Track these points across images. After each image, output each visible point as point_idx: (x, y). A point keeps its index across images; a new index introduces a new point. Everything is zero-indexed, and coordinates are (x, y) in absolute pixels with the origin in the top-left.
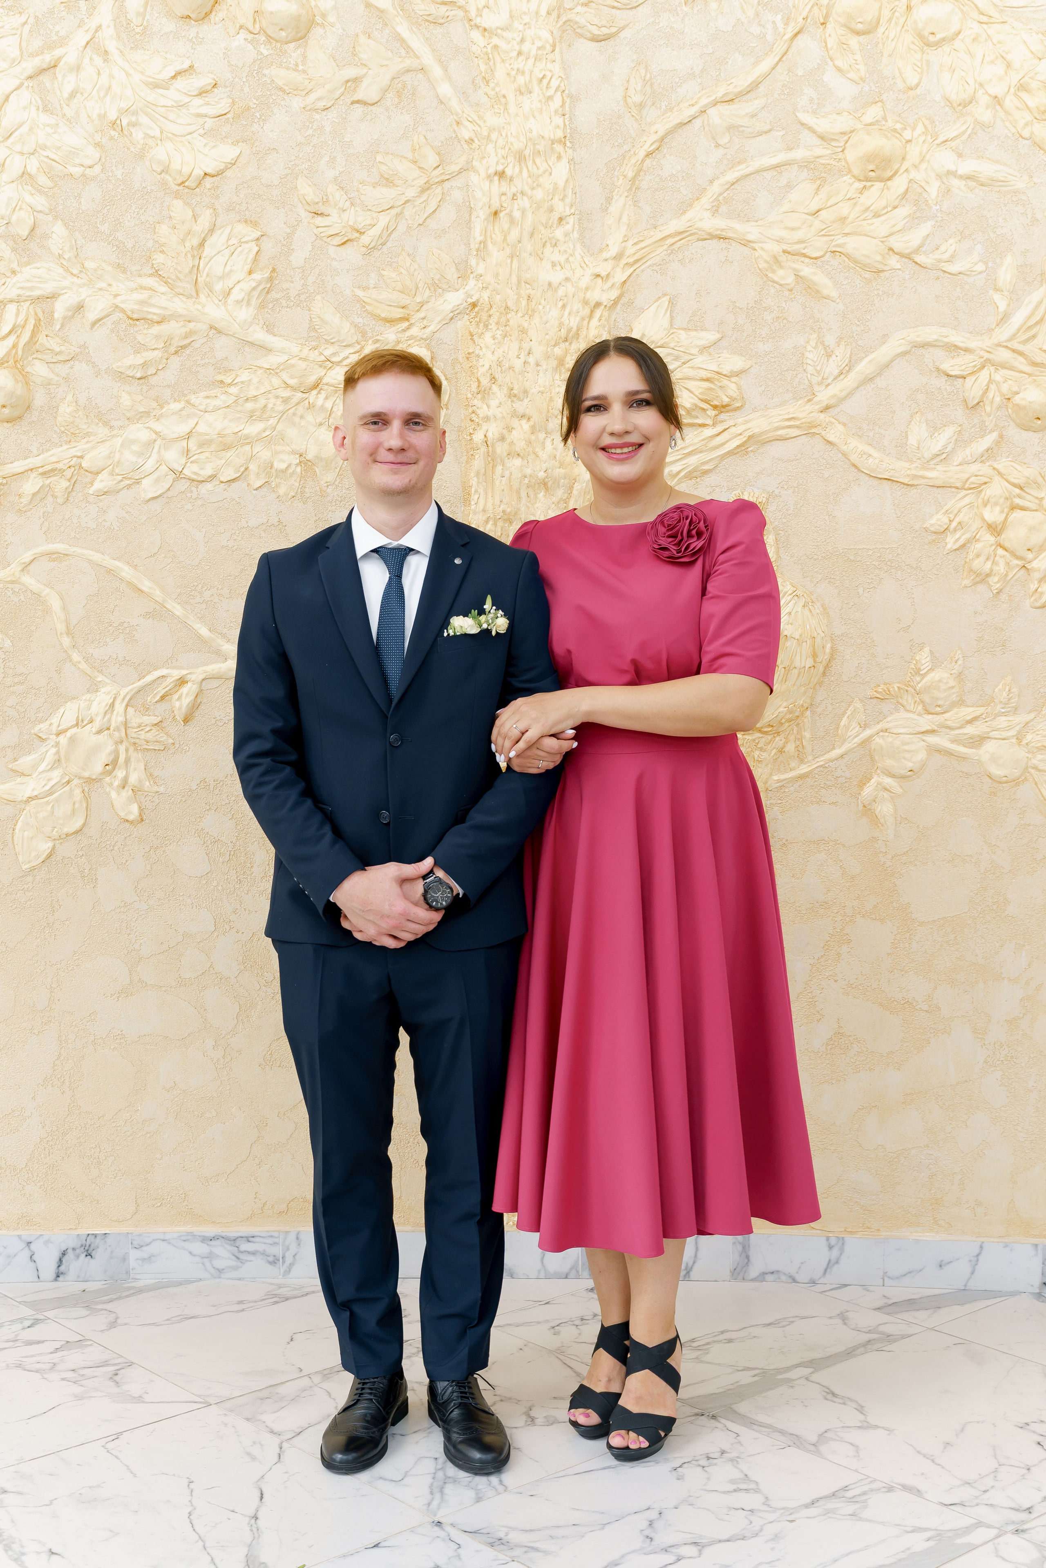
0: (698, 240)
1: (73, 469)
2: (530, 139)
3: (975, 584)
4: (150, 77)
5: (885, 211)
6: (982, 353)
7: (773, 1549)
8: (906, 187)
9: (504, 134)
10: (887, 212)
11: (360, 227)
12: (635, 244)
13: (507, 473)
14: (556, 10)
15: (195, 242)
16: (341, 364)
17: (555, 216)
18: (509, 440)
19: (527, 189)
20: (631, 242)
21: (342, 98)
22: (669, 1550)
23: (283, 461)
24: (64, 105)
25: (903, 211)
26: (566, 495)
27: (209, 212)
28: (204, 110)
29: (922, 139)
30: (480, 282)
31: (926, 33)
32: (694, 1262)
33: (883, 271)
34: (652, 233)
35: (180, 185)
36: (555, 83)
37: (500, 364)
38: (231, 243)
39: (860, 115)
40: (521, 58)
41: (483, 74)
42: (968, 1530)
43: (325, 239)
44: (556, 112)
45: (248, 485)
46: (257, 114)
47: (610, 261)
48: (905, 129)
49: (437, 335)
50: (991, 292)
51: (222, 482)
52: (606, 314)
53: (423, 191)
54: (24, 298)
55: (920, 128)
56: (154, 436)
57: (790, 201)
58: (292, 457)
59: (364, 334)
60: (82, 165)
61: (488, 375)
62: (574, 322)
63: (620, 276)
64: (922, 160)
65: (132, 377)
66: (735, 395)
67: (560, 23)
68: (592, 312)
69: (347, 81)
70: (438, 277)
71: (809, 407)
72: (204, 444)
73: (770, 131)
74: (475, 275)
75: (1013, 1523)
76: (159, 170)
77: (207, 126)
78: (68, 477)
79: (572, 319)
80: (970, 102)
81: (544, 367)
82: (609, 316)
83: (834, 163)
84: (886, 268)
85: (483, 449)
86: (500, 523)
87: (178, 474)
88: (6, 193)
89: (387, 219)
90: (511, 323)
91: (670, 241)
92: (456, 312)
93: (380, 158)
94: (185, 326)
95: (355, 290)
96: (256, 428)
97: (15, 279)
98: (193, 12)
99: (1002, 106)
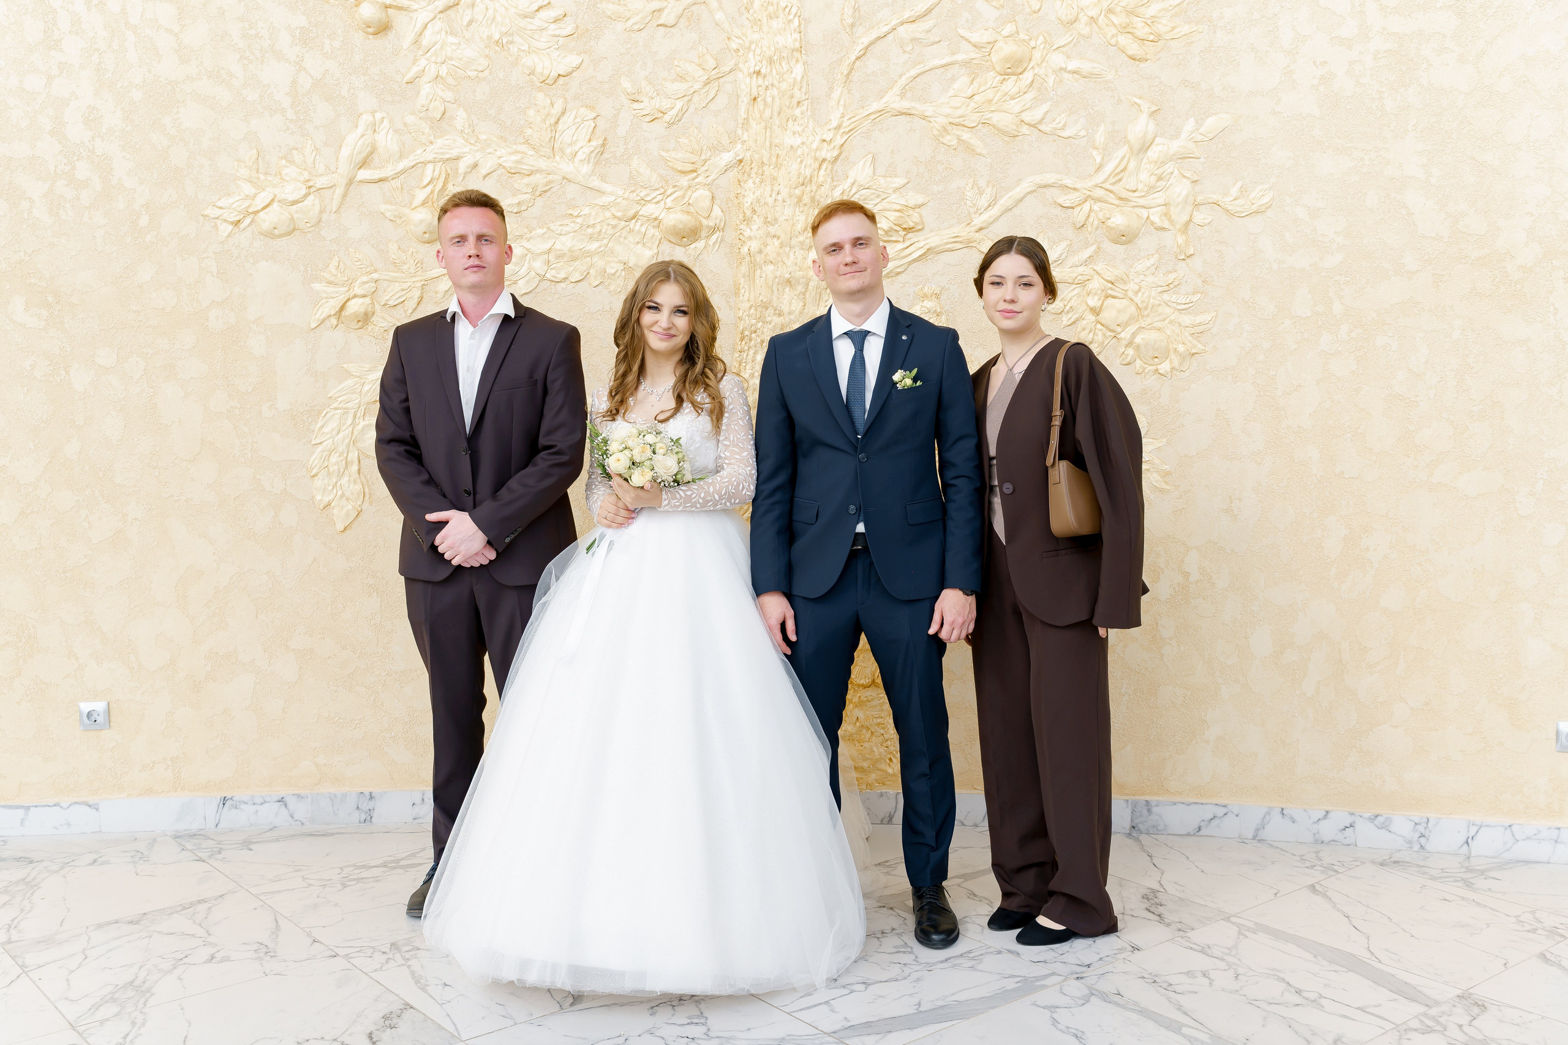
0: (892, 116)
2: (778, 49)
4: (522, 10)
5: (1018, 95)
6: (1085, 191)
8: (1032, 79)
9: (760, 46)
10: (1020, 96)
11: (663, 109)
12: (850, 119)
13: (764, 275)
15: (553, 121)
16: (651, 202)
17: (795, 100)
18: (764, 253)
19: (775, 83)
20: (845, 118)
21: (650, 23)
23: (612, 268)
24: (464, 30)
25: (1030, 96)
26: (804, 290)
27: (561, 101)
28: (557, 32)
29: (1042, 46)
30: (745, 146)
32: (895, 812)
33: (1017, 136)
34: (861, 111)
35: (542, 83)
36: (794, 11)
37: (758, 201)
38: (576, 121)
39: (1000, 30)
41: (746, 5)
42: (1046, 976)
44: (795, 30)
45: (589, 284)
46: (594, 34)
47: (832, 131)
48: (1031, 39)
49: (716, 182)
50: (1091, 150)
51: (571, 282)
52: (830, 166)
53: (706, 84)
54: (437, 160)
55: (1041, 39)
56: (526, 252)
57: (953, 89)
58: (619, 265)
59: (667, 181)
60: (476, 70)
61: (751, 208)
62: (808, 172)
63: (839, 141)
64: (1043, 61)
66: (918, 221)
68: (820, 165)
69: (654, 11)
70: (716, 143)
71: (968, 229)
72: (559, 256)
73: (940, 41)
74: (741, 141)
76: (528, 73)
77: (560, 43)
79: (807, 171)
80: (1075, 21)
82: (832, 168)
84: (1019, 134)
85: (748, 258)
87: (542, 277)
88: (426, 89)
89: (682, 105)
90: (766, 173)
91: (873, 117)
92: (728, 167)
93: (676, 63)
94: (546, 177)
95: (660, 152)
96: (594, 246)
97: (432, 147)
99: (1096, 24)
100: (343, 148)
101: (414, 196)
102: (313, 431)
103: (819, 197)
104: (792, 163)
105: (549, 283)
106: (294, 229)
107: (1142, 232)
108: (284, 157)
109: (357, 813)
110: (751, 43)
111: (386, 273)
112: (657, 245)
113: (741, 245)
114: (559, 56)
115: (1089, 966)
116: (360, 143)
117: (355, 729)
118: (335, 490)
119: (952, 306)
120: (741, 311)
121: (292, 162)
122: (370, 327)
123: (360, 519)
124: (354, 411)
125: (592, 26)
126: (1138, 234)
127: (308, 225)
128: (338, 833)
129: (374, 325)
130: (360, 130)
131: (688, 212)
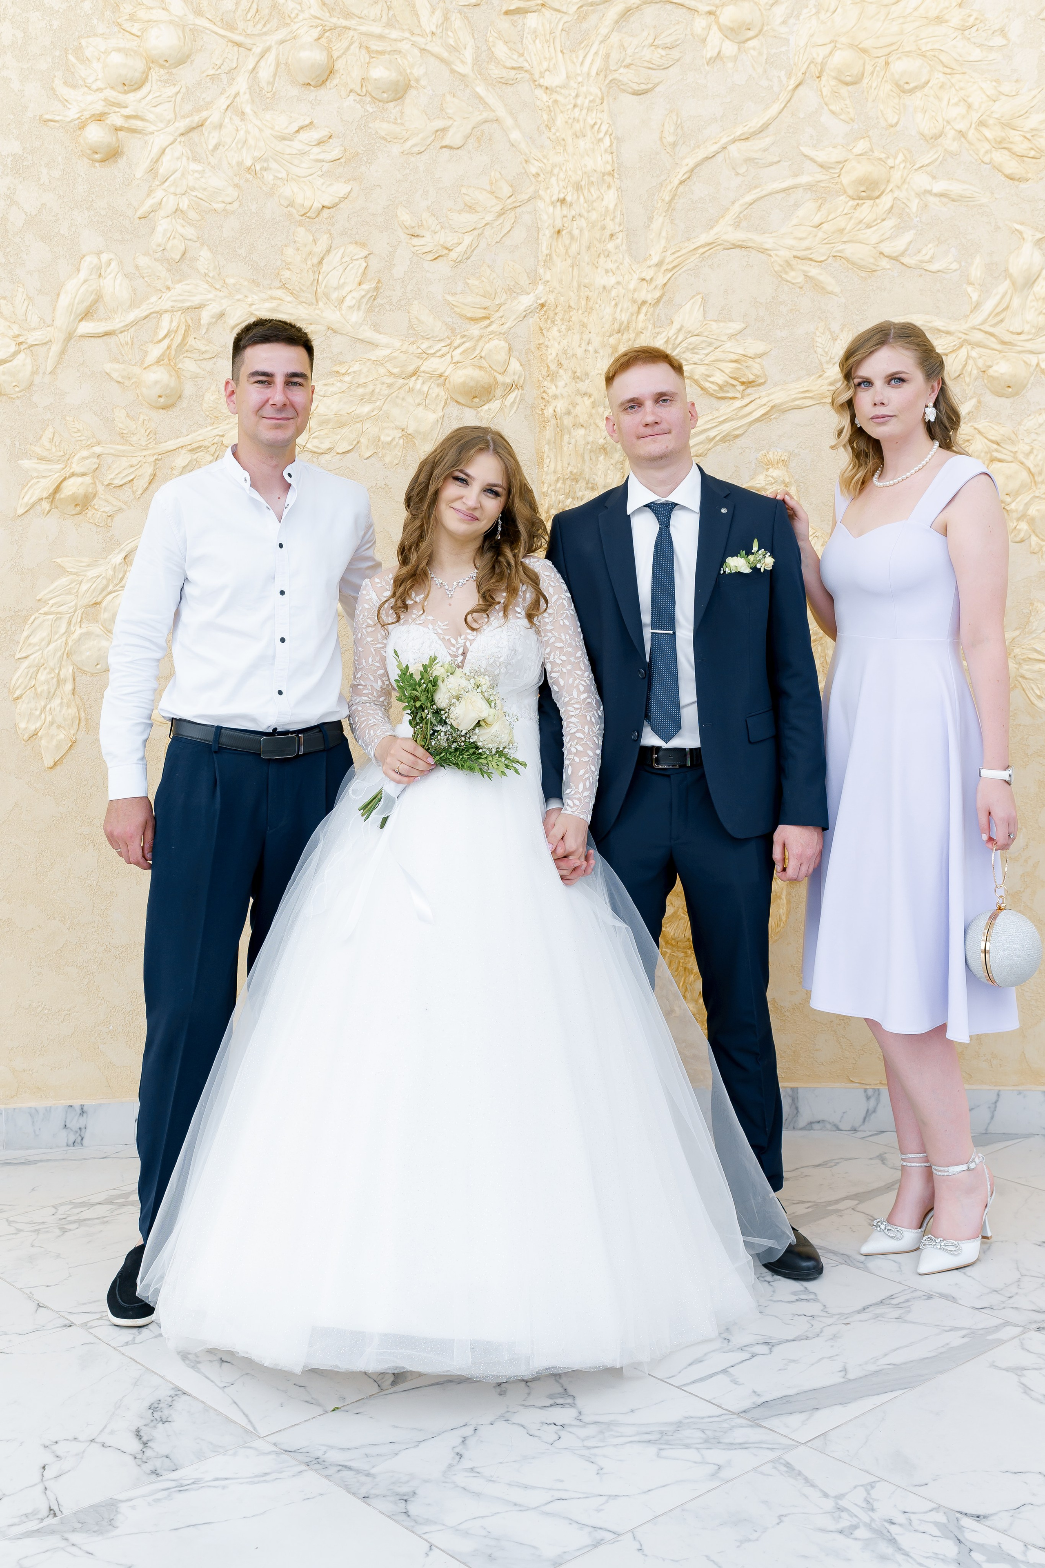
0: (724, 249)
1: (216, 445)
2: (585, 173)
4: (278, 132)
5: (875, 223)
6: (960, 334)
8: (891, 204)
9: (564, 169)
10: (878, 224)
11: (449, 245)
12: (673, 253)
13: (573, 441)
14: (603, 73)
15: (315, 260)
16: (435, 355)
17: (607, 233)
18: (573, 414)
19: (584, 212)
20: (669, 253)
21: (433, 144)
23: (389, 435)
24: (209, 156)
25: (890, 223)
27: (326, 236)
28: (321, 157)
29: (902, 166)
30: (548, 286)
31: (901, 83)
33: (876, 271)
34: (687, 245)
35: (302, 215)
36: (604, 128)
37: (565, 352)
38: (344, 260)
39: (852, 148)
40: (577, 110)
41: (546, 123)
43: (420, 255)
44: (606, 151)
45: (360, 455)
46: (365, 159)
47: (653, 268)
48: (889, 158)
49: (513, 330)
50: (965, 286)
51: (338, 454)
52: (651, 310)
53: (500, 215)
54: (176, 309)
55: (900, 157)
57: (798, 217)
58: (396, 431)
60: (224, 202)
61: (556, 361)
62: (624, 317)
63: (661, 280)
64: (904, 182)
66: (759, 373)
67: (607, 81)
68: (639, 308)
69: (437, 131)
70: (513, 283)
71: (820, 382)
72: (323, 423)
73: (779, 161)
74: (543, 281)
75: (1035, 1322)
76: (286, 205)
77: (324, 169)
78: (212, 452)
79: (623, 315)
80: (940, 136)
81: (602, 354)
82: (654, 311)
83: (832, 186)
84: (879, 268)
85: (553, 421)
86: (568, 482)
88: (163, 225)
89: (471, 239)
90: (573, 319)
91: (701, 250)
92: (528, 312)
93: (464, 190)
95: (446, 295)
96: (366, 409)
97: (169, 294)
98: (313, 80)
99: (966, 139)
100: (62, 297)
101: (146, 352)
102: (18, 642)
104: (605, 307)
106: (1, 394)
107: (1031, 382)
109: (64, 1130)
112: (442, 408)
113: (545, 406)
114: (323, 184)
116: (82, 289)
117: (62, 1022)
118: (43, 716)
119: (804, 474)
120: (546, 485)
122: (90, 513)
123: (73, 751)
124: (68, 616)
126: (1027, 384)
127: (17, 389)
129: (95, 509)
130: (83, 275)
131: (480, 367)
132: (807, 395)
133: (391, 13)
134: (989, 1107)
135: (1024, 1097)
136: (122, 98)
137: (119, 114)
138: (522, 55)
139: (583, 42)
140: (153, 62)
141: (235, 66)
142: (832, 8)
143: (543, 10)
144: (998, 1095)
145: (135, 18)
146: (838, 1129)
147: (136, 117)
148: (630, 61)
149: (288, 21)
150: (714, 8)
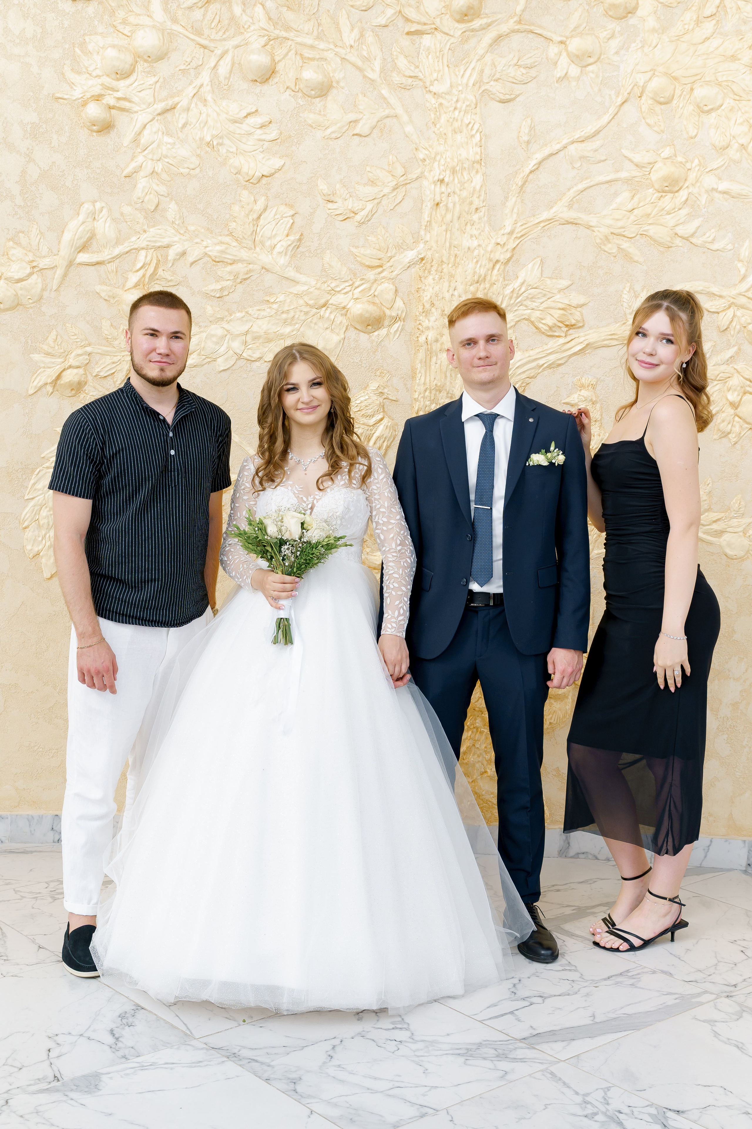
0: (560, 224)
2: (460, 160)
3: (721, 438)
4: (232, 116)
5: (674, 211)
6: (729, 299)
7: (586, 1001)
8: (687, 197)
9: (444, 157)
11: (355, 210)
12: (522, 225)
13: (439, 362)
14: (478, 84)
15: (255, 216)
16: (341, 292)
17: (474, 207)
18: (440, 342)
19: (457, 190)
20: (518, 225)
21: (347, 132)
22: (525, 999)
24: (179, 132)
25: (684, 212)
27: (263, 198)
28: (263, 137)
29: (697, 168)
30: (427, 245)
31: (701, 105)
33: (671, 247)
34: (532, 219)
35: (247, 181)
36: (476, 127)
38: (276, 217)
39: (660, 152)
40: (457, 112)
41: (433, 120)
42: (699, 995)
43: (333, 216)
44: (476, 144)
46: (296, 140)
47: (506, 236)
48: (687, 162)
49: (399, 277)
50: (736, 262)
52: (502, 267)
53: (394, 189)
54: (150, 247)
55: (696, 162)
56: (226, 333)
57: (616, 203)
59: (355, 274)
60: (188, 168)
61: (430, 302)
62: (482, 271)
63: (512, 245)
64: (697, 181)
65: (214, 296)
66: (579, 319)
67: (481, 91)
68: (494, 266)
69: (350, 122)
70: (401, 241)
71: (623, 328)
72: (255, 338)
73: (606, 160)
74: (423, 241)
76: (235, 172)
77: (264, 147)
79: (482, 270)
80: (727, 148)
82: (504, 268)
83: (644, 181)
84: (673, 245)
85: (425, 346)
86: (434, 392)
87: (239, 356)
88: (142, 183)
89: (371, 206)
90: (445, 270)
91: (542, 225)
92: (411, 263)
93: (368, 169)
94: (246, 267)
95: (351, 248)
96: (288, 330)
97: (145, 236)
98: (259, 78)
99: (746, 150)
100: (66, 233)
101: (127, 278)
102: (27, 487)
103: (491, 294)
104: (468, 263)
105: (245, 361)
106: (18, 304)
108: (11, 239)
109: (51, 833)
110: (437, 154)
111: (98, 347)
112: (343, 331)
113: (420, 334)
114: (263, 158)
115: (735, 986)
116: (81, 228)
117: (52, 757)
118: (44, 541)
119: (607, 396)
120: (417, 393)
121: (18, 244)
122: (82, 396)
125: (294, 132)
127: (31, 301)
128: (36, 851)
129: (86, 393)
130: (81, 218)
131: (374, 303)
132: (613, 337)
133: (320, 28)
134: (704, 849)
135: (729, 843)
136: (115, 83)
137: (112, 96)
138: (417, 67)
139: (465, 59)
140: (139, 57)
141: (201, 64)
142: (654, 45)
143: (436, 32)
144: (711, 841)
145: (126, 22)
146: (597, 858)
147: (125, 99)
148: (498, 77)
149: (242, 30)
150: (564, 39)
